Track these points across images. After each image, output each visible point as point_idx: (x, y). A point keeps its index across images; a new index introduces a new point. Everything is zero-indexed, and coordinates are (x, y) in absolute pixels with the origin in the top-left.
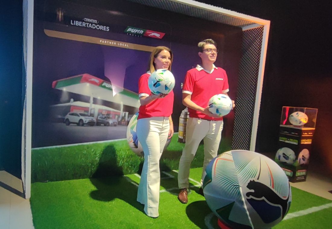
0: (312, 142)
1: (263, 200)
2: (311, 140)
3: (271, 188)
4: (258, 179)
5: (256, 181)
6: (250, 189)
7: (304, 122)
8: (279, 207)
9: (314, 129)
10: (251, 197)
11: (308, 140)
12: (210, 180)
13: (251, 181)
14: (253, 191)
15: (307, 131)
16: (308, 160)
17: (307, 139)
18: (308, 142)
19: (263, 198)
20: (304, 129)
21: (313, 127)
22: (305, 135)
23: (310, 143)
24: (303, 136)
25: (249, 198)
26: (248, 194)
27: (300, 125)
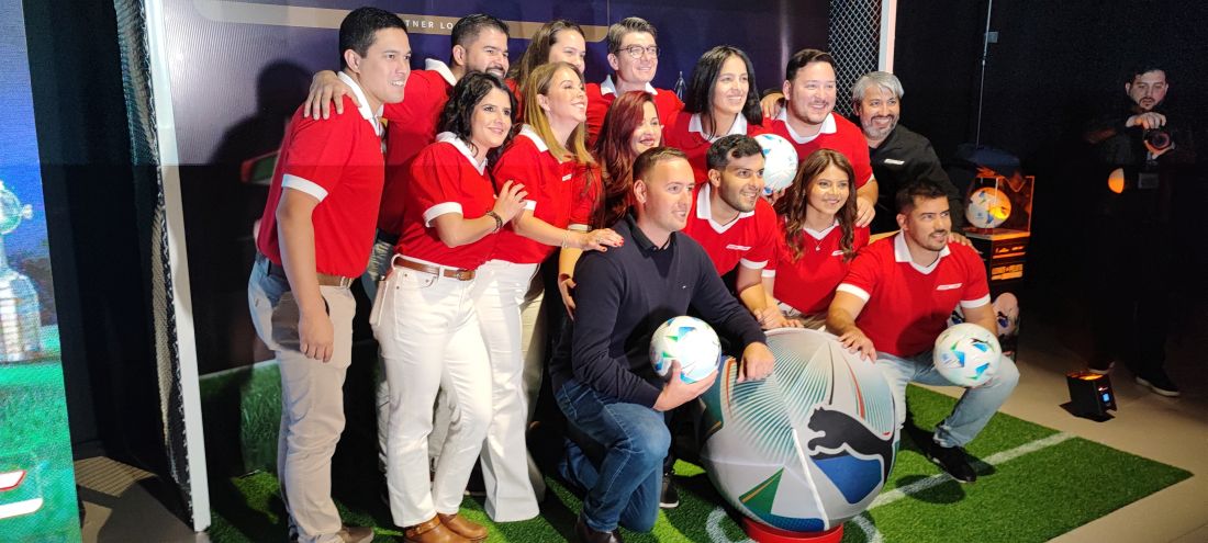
0: (1024, 271)
1: (845, 453)
2: (1020, 266)
3: (858, 418)
4: (830, 403)
5: (827, 408)
6: (816, 430)
7: (1001, 216)
8: (877, 461)
9: (1027, 234)
10: (819, 449)
11: (1012, 267)
12: (719, 423)
13: (816, 411)
14: (822, 434)
15: (1008, 244)
16: (1016, 322)
17: (1008, 266)
18: (1015, 272)
19: (845, 447)
20: (994, 238)
21: (1026, 230)
22: (1004, 253)
23: (1019, 274)
24: (995, 257)
25: (815, 453)
26: (812, 445)
27: (991, 225)
